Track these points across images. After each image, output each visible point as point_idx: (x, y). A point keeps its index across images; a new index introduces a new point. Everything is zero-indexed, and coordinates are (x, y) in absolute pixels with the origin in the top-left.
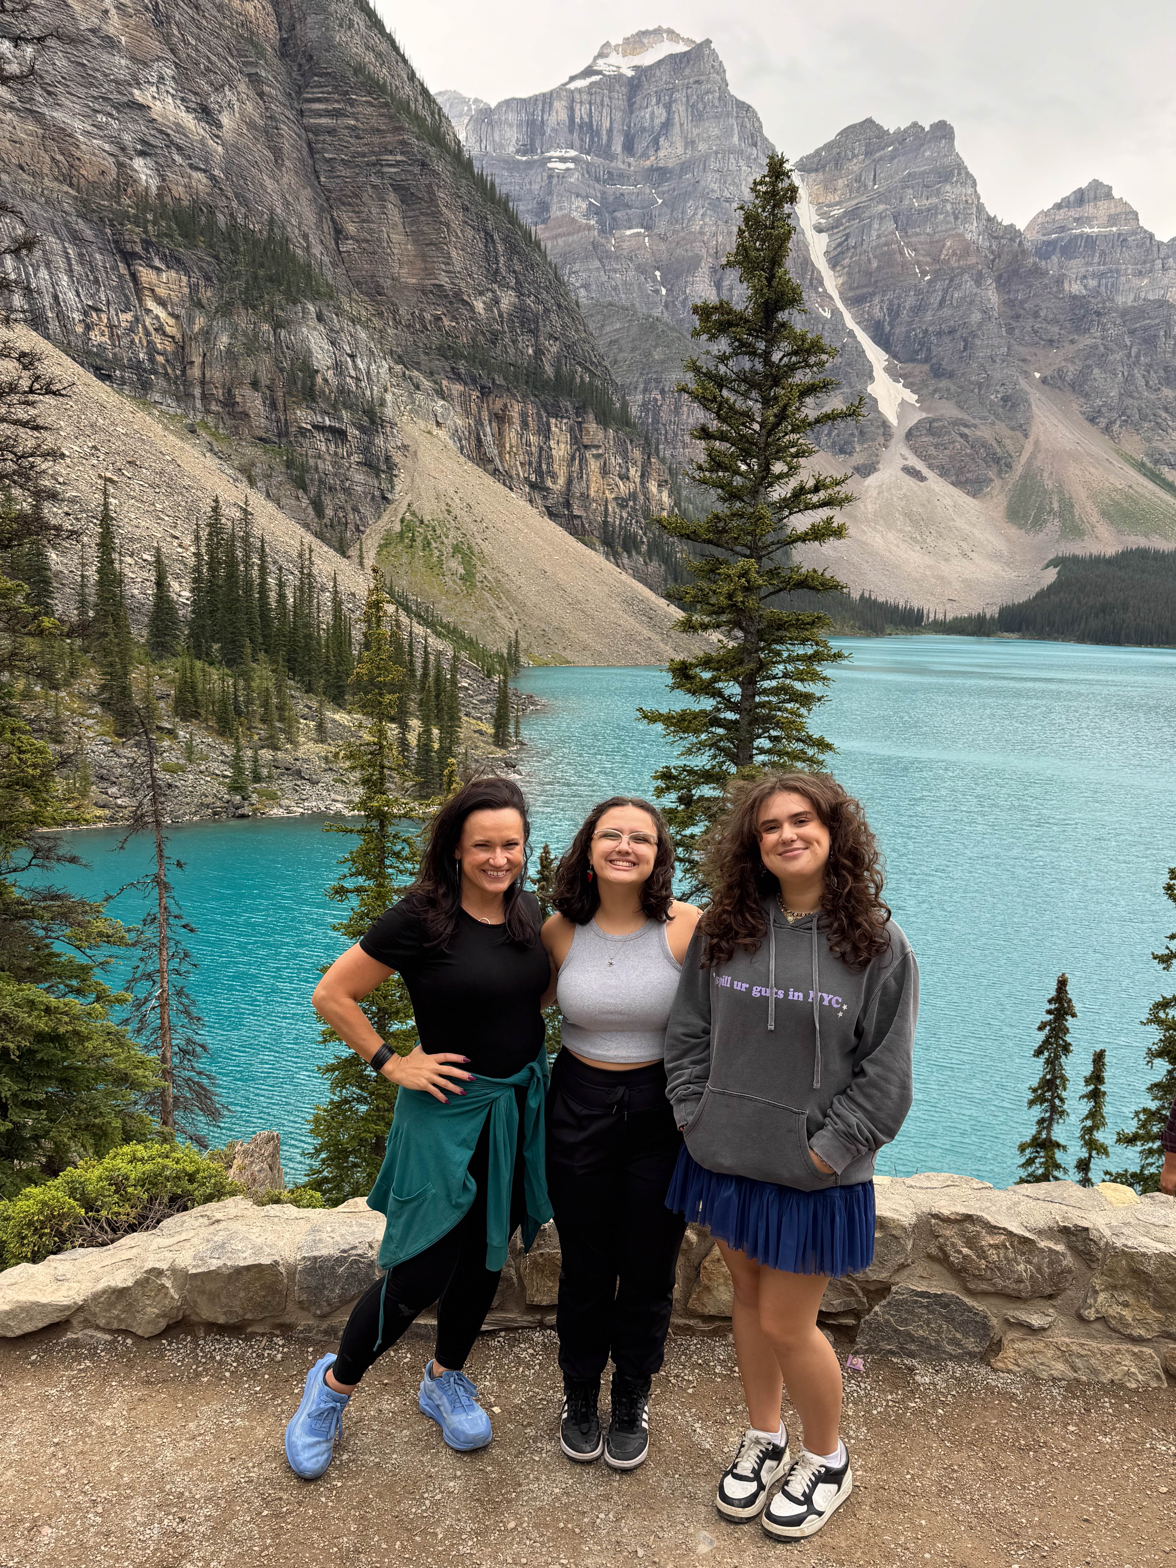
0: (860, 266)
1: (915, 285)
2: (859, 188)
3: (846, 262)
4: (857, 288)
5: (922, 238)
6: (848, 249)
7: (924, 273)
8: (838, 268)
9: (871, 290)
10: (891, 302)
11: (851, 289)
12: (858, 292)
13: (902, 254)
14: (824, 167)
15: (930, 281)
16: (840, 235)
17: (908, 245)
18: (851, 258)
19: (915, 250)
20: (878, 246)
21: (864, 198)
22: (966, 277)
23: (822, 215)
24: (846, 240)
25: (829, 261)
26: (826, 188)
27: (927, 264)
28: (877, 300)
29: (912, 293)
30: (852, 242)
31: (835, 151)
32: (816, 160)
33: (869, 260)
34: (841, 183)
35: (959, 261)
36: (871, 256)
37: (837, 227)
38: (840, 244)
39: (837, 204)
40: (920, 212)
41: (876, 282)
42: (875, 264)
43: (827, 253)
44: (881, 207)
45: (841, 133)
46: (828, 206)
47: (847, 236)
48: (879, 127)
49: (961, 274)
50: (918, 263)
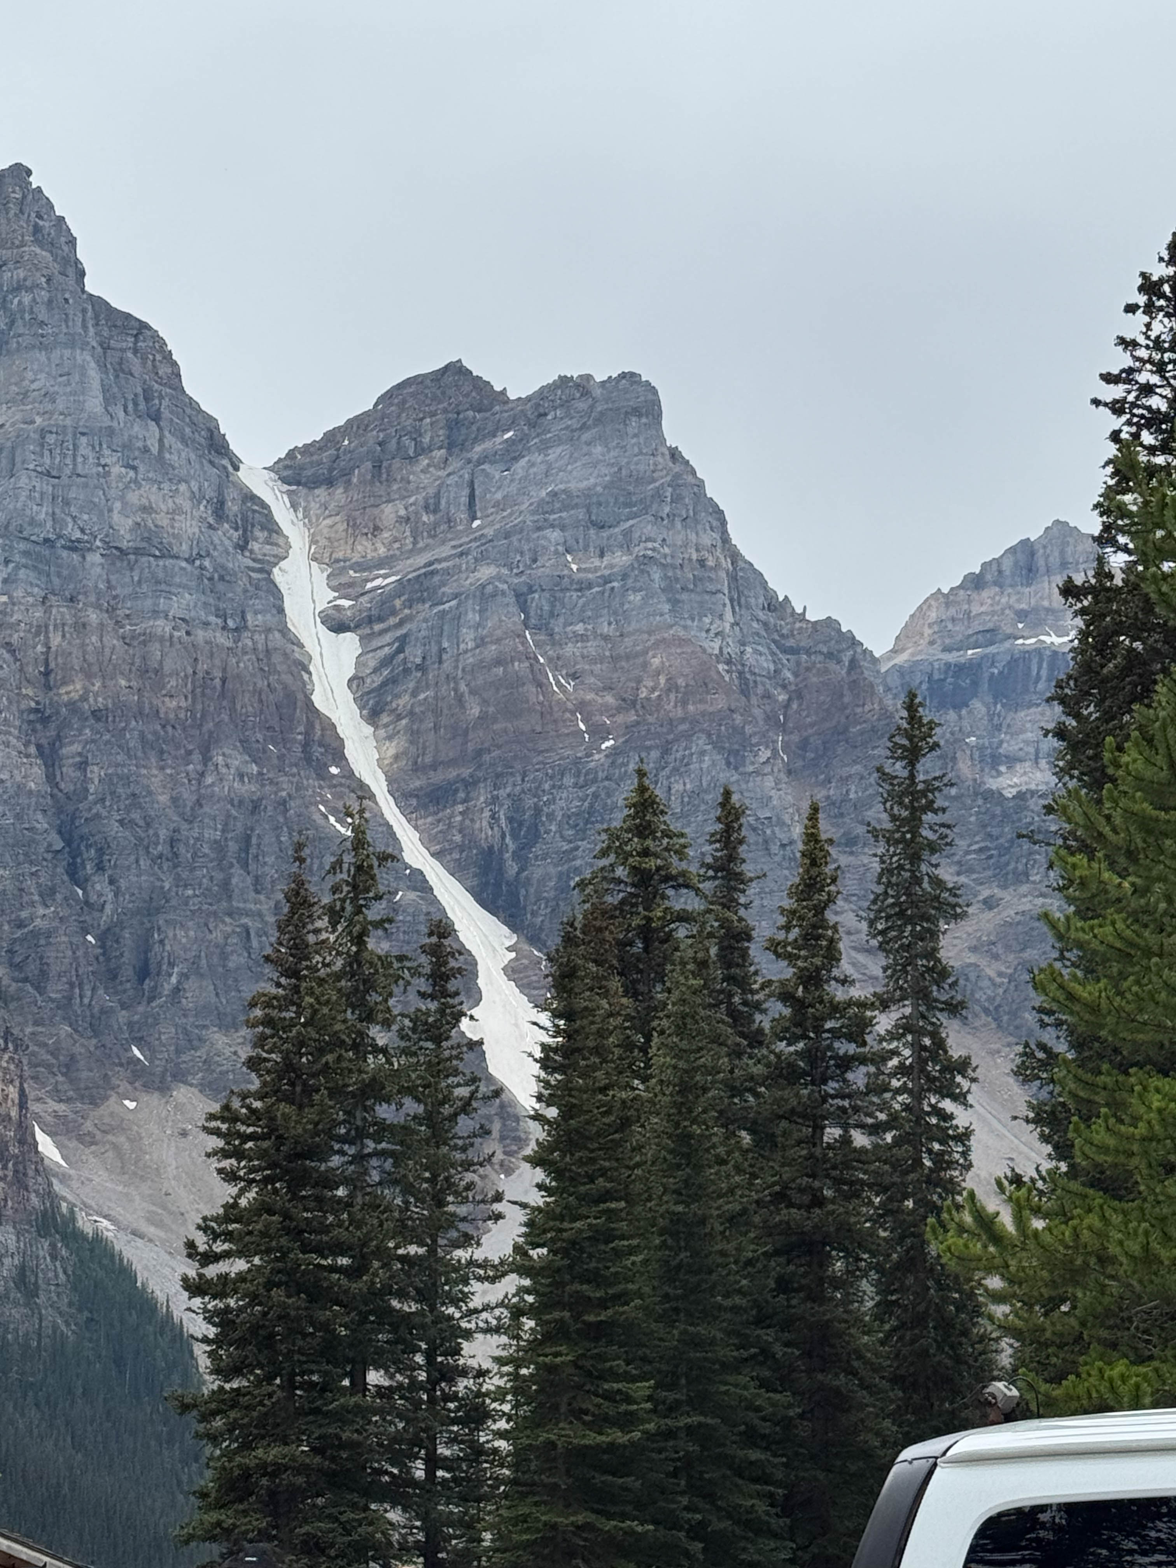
0: (437, 712)
1: (577, 761)
2: (436, 525)
3: (403, 702)
4: (434, 767)
5: (592, 647)
6: (407, 671)
7: (599, 732)
8: (385, 719)
9: (466, 772)
10: (516, 800)
11: (417, 768)
12: (438, 777)
13: (541, 685)
14: (347, 473)
15: (614, 752)
16: (388, 638)
17: (555, 663)
18: (414, 694)
19: (574, 676)
20: (482, 666)
21: (445, 551)
22: (701, 742)
23: (341, 588)
24: (400, 650)
25: (361, 701)
26: (352, 524)
27: (605, 709)
28: (481, 797)
29: (568, 781)
30: (414, 654)
31: (373, 436)
32: (326, 456)
33: (460, 699)
34: (389, 512)
35: (684, 703)
36: (463, 687)
37: (381, 619)
38: (386, 662)
39: (381, 563)
40: (583, 587)
41: (479, 753)
42: (475, 711)
43: (355, 682)
44: (486, 572)
45: (387, 397)
46: (359, 567)
47: (403, 640)
48: (481, 385)
49: (688, 736)
50: (582, 706)
